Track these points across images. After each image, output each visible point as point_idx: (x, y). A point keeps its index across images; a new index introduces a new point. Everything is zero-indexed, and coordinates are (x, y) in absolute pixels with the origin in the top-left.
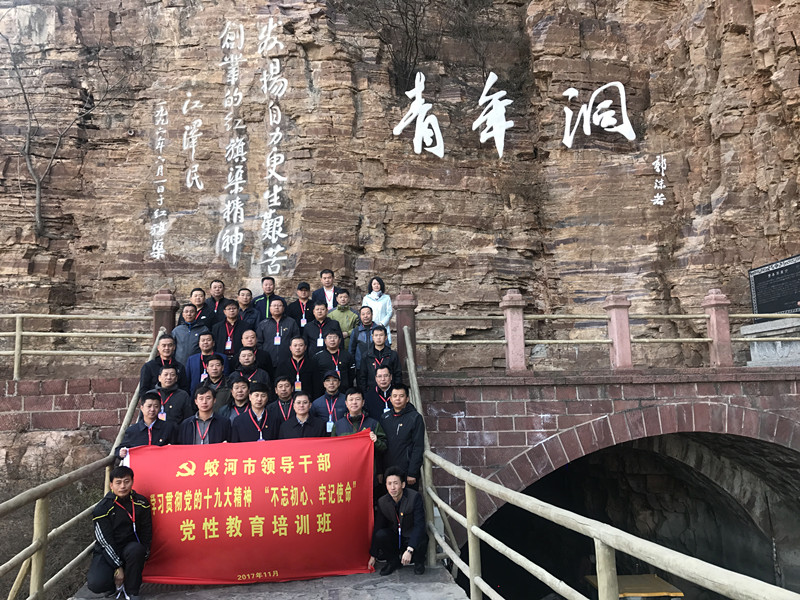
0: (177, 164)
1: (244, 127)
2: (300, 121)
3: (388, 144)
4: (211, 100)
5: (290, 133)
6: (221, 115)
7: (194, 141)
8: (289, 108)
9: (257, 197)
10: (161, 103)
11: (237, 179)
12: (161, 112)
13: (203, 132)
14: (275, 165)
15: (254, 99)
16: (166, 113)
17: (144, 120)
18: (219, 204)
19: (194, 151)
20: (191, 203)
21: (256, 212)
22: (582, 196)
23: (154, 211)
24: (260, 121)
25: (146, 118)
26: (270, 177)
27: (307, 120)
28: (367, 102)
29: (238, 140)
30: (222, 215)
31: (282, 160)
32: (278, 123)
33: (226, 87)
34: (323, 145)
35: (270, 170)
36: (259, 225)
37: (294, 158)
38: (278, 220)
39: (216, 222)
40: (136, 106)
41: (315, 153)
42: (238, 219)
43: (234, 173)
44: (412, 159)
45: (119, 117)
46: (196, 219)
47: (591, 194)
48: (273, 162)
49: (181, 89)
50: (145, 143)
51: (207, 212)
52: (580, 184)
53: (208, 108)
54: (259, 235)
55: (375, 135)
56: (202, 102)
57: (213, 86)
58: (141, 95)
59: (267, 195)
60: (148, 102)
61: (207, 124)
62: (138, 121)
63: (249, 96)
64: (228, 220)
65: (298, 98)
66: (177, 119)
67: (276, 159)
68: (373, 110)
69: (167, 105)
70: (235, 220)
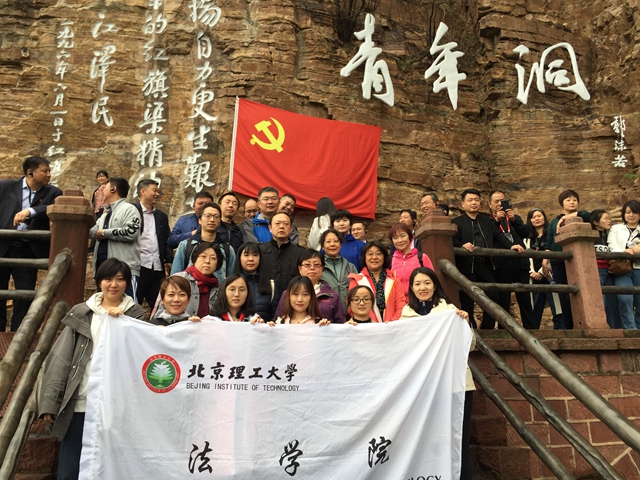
0: (81, 93)
1: (166, 59)
2: (235, 55)
3: (333, 88)
4: (128, 24)
5: (222, 68)
6: (140, 43)
7: (104, 70)
8: (220, 40)
9: (180, 138)
10: (67, 24)
11: (155, 117)
12: (65, 33)
13: (116, 59)
14: (202, 104)
15: (180, 26)
16: (72, 35)
17: (44, 41)
18: (132, 144)
19: (103, 81)
20: (96, 142)
21: (178, 155)
22: (537, 157)
23: (48, 148)
24: (186, 54)
25: (45, 39)
26: (196, 116)
27: (243, 54)
28: (310, 42)
29: (158, 73)
30: (136, 156)
31: (211, 98)
32: (207, 56)
33: (147, 12)
34: (260, 83)
35: (196, 109)
36: (182, 170)
37: (226, 96)
38: (204, 166)
39: (128, 164)
40: (35, 24)
41: (251, 92)
42: (155, 163)
43: (151, 111)
44: (359, 106)
45: (13, 37)
46: (102, 159)
47: (546, 155)
48: (199, 100)
49: (92, 9)
50: (43, 67)
51: (116, 152)
52: (533, 144)
53: (124, 33)
54: (180, 181)
55: (319, 77)
56: (117, 25)
57: (132, 9)
58: (43, 12)
59: (191, 137)
60: (50, 21)
61: (122, 51)
62: (35, 43)
63: (175, 23)
64: (143, 163)
65: (232, 30)
66: (85, 42)
67: (203, 97)
68: (317, 50)
69: (73, 26)
70: (151, 164)
